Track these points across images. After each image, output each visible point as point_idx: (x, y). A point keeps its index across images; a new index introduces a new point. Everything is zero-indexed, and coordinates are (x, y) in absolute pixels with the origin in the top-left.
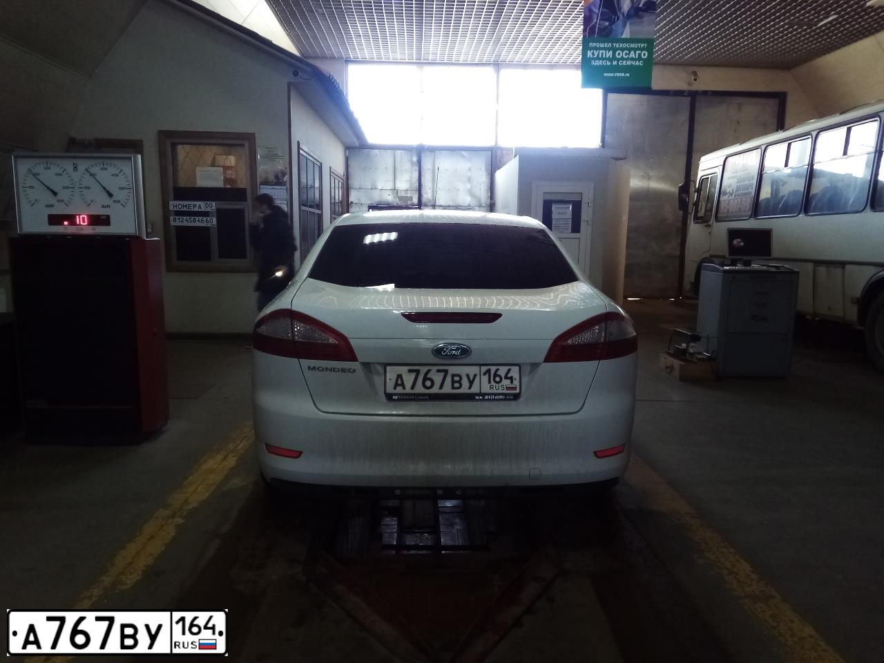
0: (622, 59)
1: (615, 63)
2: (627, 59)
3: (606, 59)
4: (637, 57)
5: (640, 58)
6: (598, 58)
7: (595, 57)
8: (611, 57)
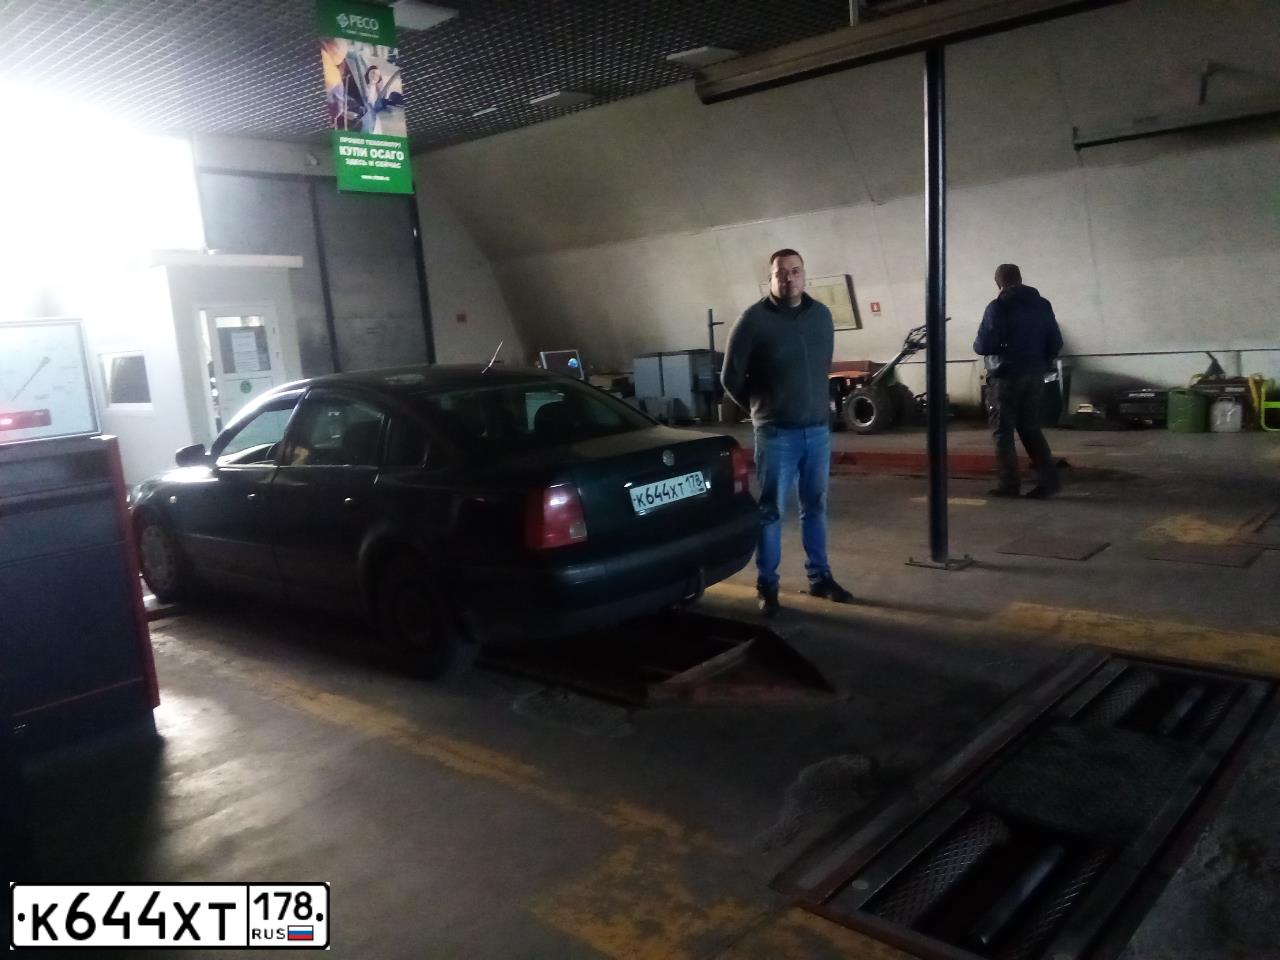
0: (378, 159)
1: (371, 163)
2: (382, 160)
3: (360, 158)
4: (393, 158)
5: (396, 160)
6: (352, 157)
7: (349, 154)
8: (366, 156)
